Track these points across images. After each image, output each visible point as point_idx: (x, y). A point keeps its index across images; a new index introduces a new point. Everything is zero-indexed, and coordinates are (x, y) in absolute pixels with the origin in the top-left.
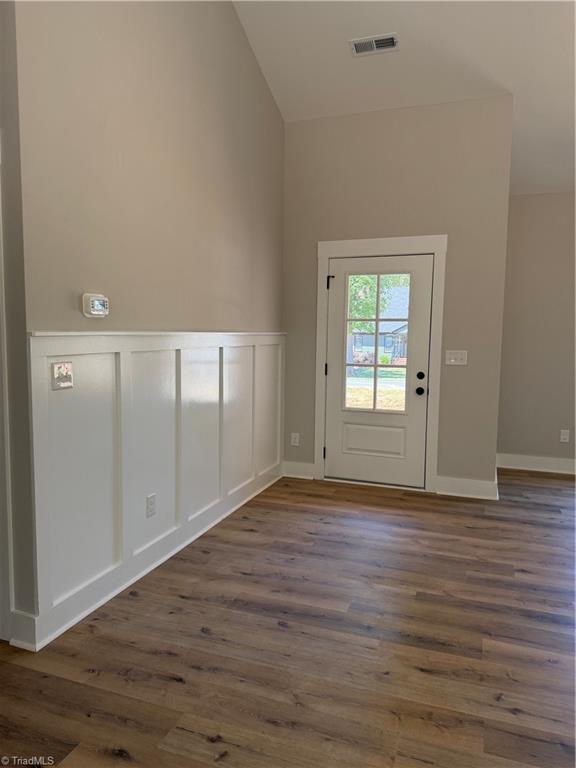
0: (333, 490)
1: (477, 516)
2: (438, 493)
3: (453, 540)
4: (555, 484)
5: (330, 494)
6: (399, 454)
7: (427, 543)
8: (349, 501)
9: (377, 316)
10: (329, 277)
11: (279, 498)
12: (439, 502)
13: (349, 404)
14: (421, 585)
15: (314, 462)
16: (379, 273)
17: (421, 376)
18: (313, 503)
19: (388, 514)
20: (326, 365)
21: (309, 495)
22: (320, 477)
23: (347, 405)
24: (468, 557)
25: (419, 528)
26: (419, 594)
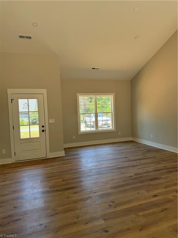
0: (21, 164)
1: (63, 160)
2: (50, 157)
3: (61, 167)
4: (74, 149)
5: (21, 165)
6: (38, 149)
7: (56, 169)
8: (28, 166)
9: (29, 111)
10: (12, 100)
11: (5, 171)
12: (52, 159)
13: (22, 137)
14: (62, 178)
15: (11, 157)
16: (28, 99)
17: (43, 127)
18: (17, 169)
19: (42, 166)
20: (13, 126)
21: (15, 167)
22: (14, 162)
23: (21, 138)
24: (67, 169)
25: (52, 167)
26: (62, 180)
